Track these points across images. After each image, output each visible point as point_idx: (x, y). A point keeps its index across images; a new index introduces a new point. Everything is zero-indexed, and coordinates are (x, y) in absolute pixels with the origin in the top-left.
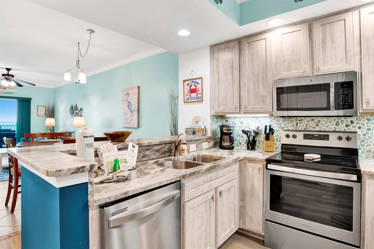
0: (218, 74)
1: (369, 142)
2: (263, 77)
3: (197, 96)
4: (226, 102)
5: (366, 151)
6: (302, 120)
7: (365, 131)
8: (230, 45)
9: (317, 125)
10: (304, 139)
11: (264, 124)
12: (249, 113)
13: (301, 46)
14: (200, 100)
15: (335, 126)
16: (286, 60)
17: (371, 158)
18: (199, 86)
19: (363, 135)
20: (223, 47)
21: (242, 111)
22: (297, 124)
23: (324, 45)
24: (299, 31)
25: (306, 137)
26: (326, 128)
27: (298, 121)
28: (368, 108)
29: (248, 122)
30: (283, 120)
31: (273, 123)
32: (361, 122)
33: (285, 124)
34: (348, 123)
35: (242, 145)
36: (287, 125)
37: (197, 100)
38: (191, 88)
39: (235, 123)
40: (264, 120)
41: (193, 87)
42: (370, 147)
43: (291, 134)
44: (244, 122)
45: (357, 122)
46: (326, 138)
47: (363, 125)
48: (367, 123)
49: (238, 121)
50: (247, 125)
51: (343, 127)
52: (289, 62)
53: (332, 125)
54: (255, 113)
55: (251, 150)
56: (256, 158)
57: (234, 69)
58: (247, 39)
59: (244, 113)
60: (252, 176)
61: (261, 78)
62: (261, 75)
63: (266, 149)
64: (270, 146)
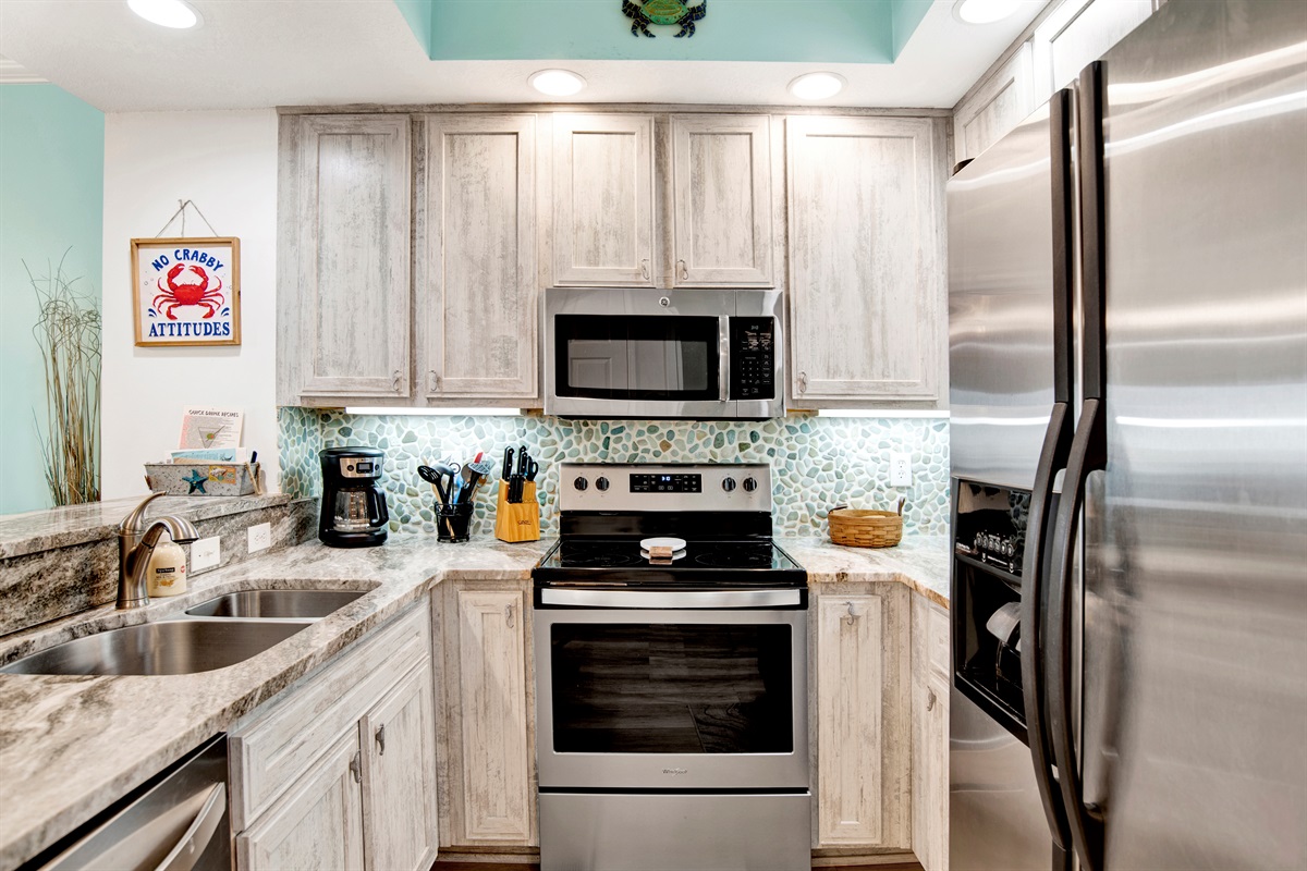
0: (319, 235)
1: (792, 490)
2: (504, 271)
3: (211, 321)
4: (352, 353)
5: (785, 518)
6: (621, 429)
7: (783, 460)
8: (374, 125)
9: (665, 446)
10: (632, 490)
11: (496, 443)
12: (451, 402)
13: (633, 186)
14: (225, 338)
15: (712, 447)
16: (586, 223)
17: (797, 536)
18: (218, 278)
19: (780, 471)
20: (340, 127)
21: (421, 397)
22: (606, 445)
23: (697, 198)
24: (627, 136)
25: (638, 484)
26: (690, 455)
27: (609, 434)
28: (804, 398)
29: (436, 436)
30: (561, 428)
31: (528, 439)
32: (775, 436)
33: (570, 444)
34: (745, 438)
35: (414, 524)
36: (575, 446)
37: (211, 338)
38: (178, 281)
39: (380, 438)
40: (495, 430)
41: (187, 278)
42: (794, 504)
43: (592, 476)
44: (419, 437)
45: (767, 435)
46: (692, 484)
47: (779, 443)
48: (787, 439)
49: (395, 433)
50: (433, 449)
51: (733, 451)
52: (596, 233)
53: (706, 444)
54: (475, 402)
55: (453, 542)
56: (496, 569)
57: (391, 226)
58: (446, 117)
59: (431, 401)
60: (483, 638)
61: (495, 276)
62: (496, 264)
63: (513, 533)
64: (525, 522)
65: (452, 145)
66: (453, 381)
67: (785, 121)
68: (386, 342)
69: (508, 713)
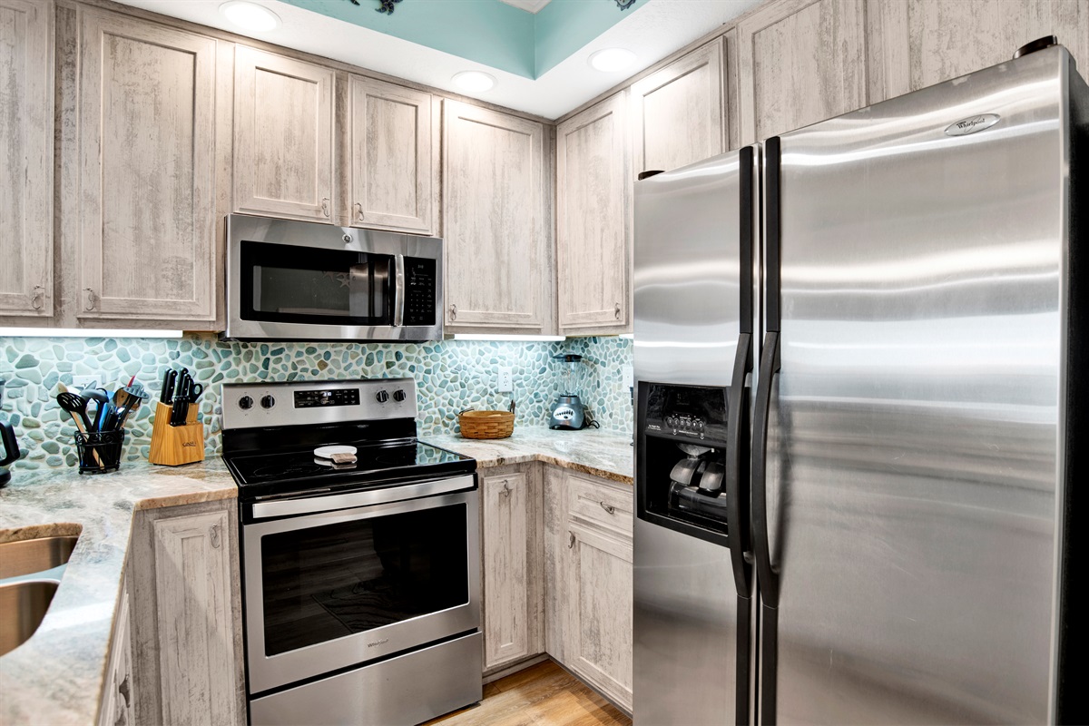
1: (428, 399)
2: (177, 191)
5: (423, 421)
6: (281, 351)
7: (421, 375)
9: (323, 365)
10: (297, 406)
11: (144, 365)
12: (109, 323)
13: (314, 130)
15: (363, 365)
16: (268, 157)
17: (432, 435)
19: (419, 384)
21: (69, 315)
22: (266, 365)
23: (371, 152)
24: (309, 83)
25: (304, 400)
26: (344, 373)
27: (269, 355)
28: (453, 324)
29: (65, 360)
30: (219, 350)
31: (183, 362)
32: (415, 355)
33: (228, 365)
34: (391, 358)
35: (33, 459)
36: (234, 366)
40: (143, 353)
42: (429, 410)
43: (257, 395)
44: (41, 361)
45: (408, 354)
46: (349, 398)
47: (418, 361)
48: (424, 358)
50: (60, 374)
51: (382, 369)
52: (278, 168)
53: (358, 363)
54: (140, 324)
55: (104, 472)
56: (199, 492)
57: (25, 120)
58: (107, 15)
59: (82, 322)
60: (184, 564)
61: (167, 195)
62: (168, 183)
63: (178, 456)
64: (189, 444)
65: (113, 47)
66: (114, 300)
67: (442, 103)
68: (19, 252)
69: (211, 632)
